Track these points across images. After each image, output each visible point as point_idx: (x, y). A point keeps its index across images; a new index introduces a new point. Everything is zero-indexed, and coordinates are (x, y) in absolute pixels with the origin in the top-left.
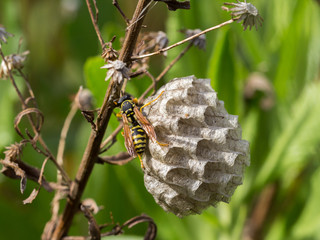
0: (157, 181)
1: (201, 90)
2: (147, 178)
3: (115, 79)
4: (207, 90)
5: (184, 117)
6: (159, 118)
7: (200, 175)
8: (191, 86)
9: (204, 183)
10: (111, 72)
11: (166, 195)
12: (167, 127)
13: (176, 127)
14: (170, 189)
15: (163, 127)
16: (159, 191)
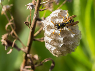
0: (49, 45)
1: (64, 14)
2: (46, 44)
3: (30, 9)
4: (66, 14)
5: (57, 22)
6: (49, 23)
7: (62, 42)
8: (60, 12)
9: (63, 44)
10: (29, 6)
11: (52, 49)
12: (51, 26)
13: (53, 26)
14: (53, 47)
15: (50, 26)
16: (50, 48)
